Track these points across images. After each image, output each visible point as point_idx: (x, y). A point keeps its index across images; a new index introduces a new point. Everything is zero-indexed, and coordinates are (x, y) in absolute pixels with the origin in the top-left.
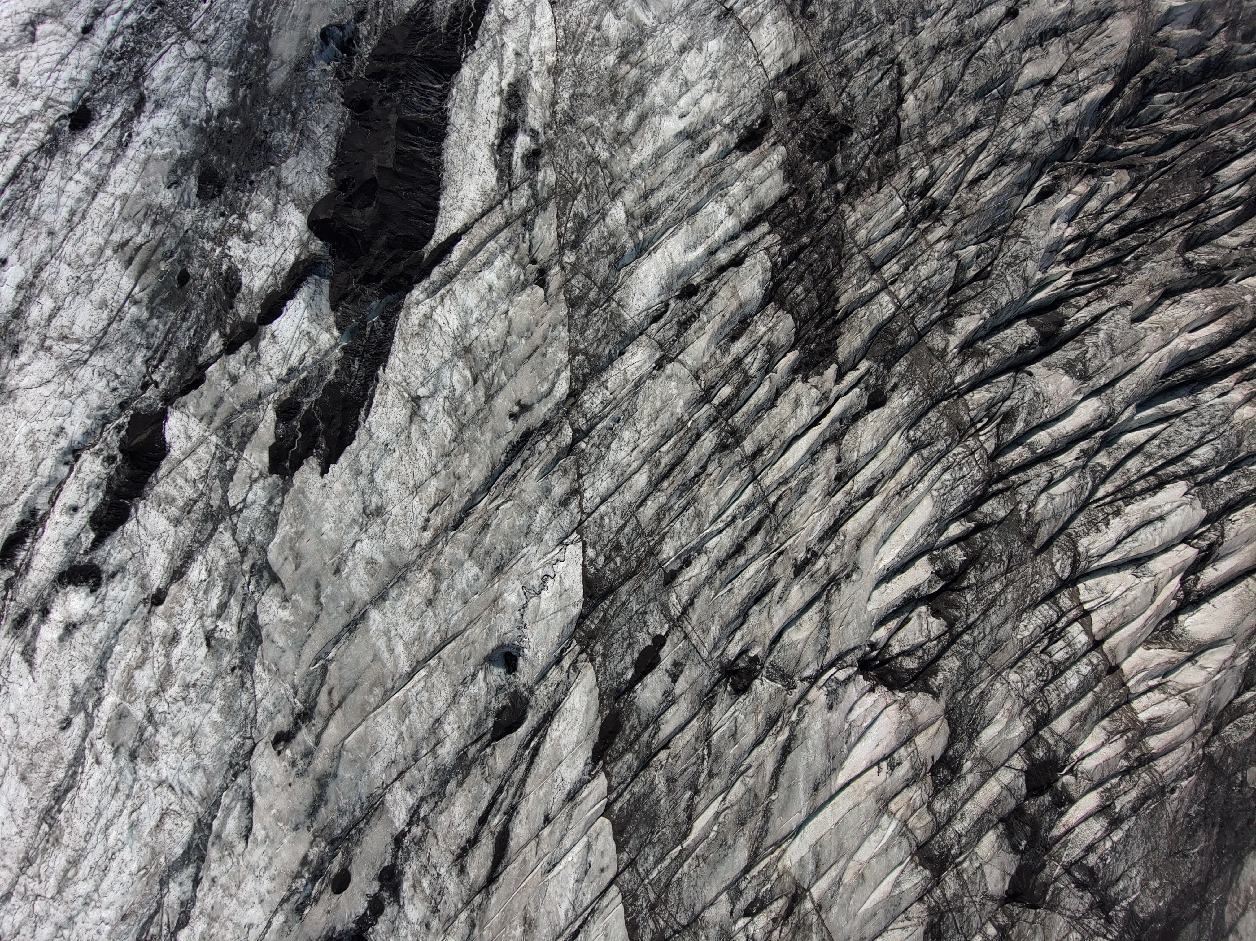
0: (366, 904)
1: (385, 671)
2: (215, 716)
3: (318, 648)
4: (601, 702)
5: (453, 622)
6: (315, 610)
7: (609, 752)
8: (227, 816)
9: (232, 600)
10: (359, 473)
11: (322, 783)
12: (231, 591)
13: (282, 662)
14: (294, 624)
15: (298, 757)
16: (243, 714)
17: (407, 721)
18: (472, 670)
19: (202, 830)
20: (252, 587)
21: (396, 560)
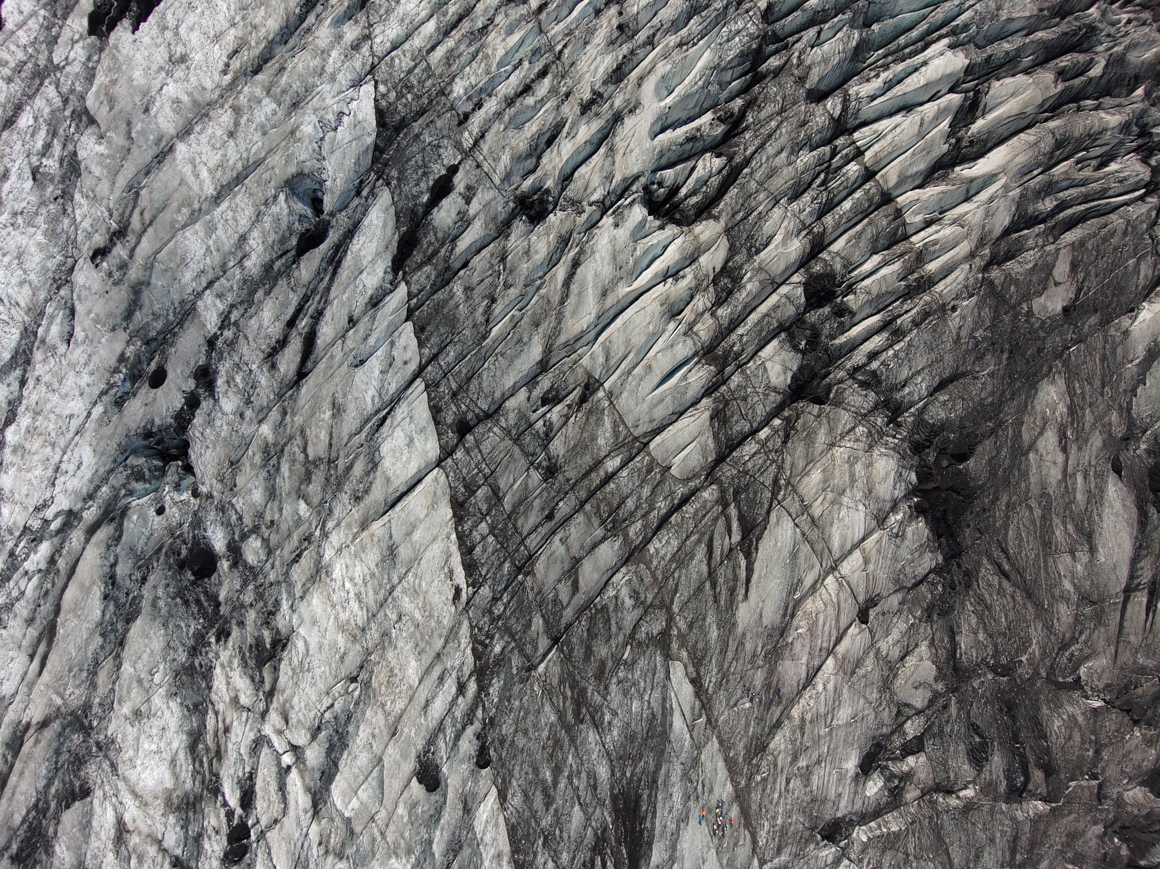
0: (183, 400)
1: (191, 193)
2: (40, 237)
3: (130, 176)
4: (398, 221)
5: (253, 151)
6: (126, 144)
7: (408, 262)
8: (50, 323)
9: (55, 141)
10: (165, 28)
11: (137, 290)
12: (55, 134)
13: (98, 189)
14: (108, 156)
15: (114, 269)
16: (65, 236)
17: (214, 236)
18: (273, 191)
19: (29, 337)
20: (72, 130)
21: (199, 98)
